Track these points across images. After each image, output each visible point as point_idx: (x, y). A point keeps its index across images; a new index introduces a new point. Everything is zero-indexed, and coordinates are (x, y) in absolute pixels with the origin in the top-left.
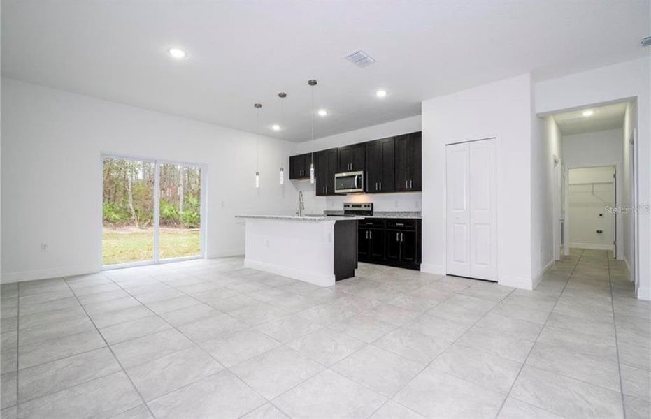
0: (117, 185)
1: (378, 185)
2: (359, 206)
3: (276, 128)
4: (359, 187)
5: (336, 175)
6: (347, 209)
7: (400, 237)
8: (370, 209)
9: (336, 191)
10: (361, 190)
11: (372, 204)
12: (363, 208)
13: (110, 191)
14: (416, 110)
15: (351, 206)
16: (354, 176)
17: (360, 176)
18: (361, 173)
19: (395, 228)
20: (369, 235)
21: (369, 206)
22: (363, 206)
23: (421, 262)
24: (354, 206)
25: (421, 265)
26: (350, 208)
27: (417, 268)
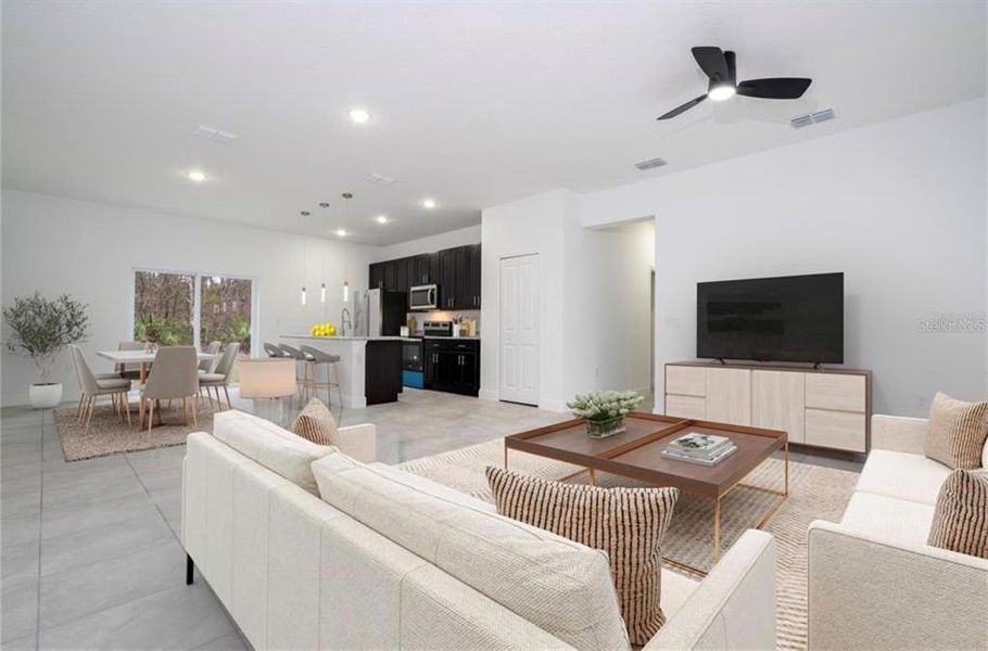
0: (176, 295)
2: (438, 325)
3: (342, 233)
4: (433, 303)
5: (413, 289)
6: (427, 328)
7: (461, 360)
8: (447, 328)
9: (412, 308)
10: (434, 306)
11: (450, 323)
12: (441, 328)
13: (167, 302)
14: (475, 219)
15: (430, 325)
16: (427, 290)
17: (433, 290)
18: (434, 286)
19: (457, 350)
20: (435, 358)
21: (446, 325)
22: (441, 325)
23: (478, 387)
24: (432, 325)
25: (480, 390)
26: (430, 328)
27: (476, 394)
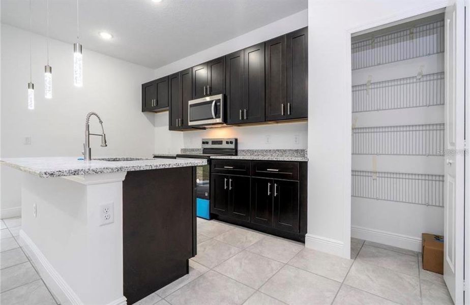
1: (243, 113)
2: (220, 142)
4: (217, 116)
5: (191, 102)
6: (206, 146)
7: (273, 190)
8: (232, 146)
9: (190, 124)
10: (219, 120)
11: (236, 140)
12: (224, 146)
15: (210, 143)
16: (211, 102)
17: (218, 101)
18: (220, 97)
19: (266, 175)
20: (228, 185)
21: (231, 143)
22: (224, 143)
24: (214, 142)
26: (210, 146)
27: (299, 239)
